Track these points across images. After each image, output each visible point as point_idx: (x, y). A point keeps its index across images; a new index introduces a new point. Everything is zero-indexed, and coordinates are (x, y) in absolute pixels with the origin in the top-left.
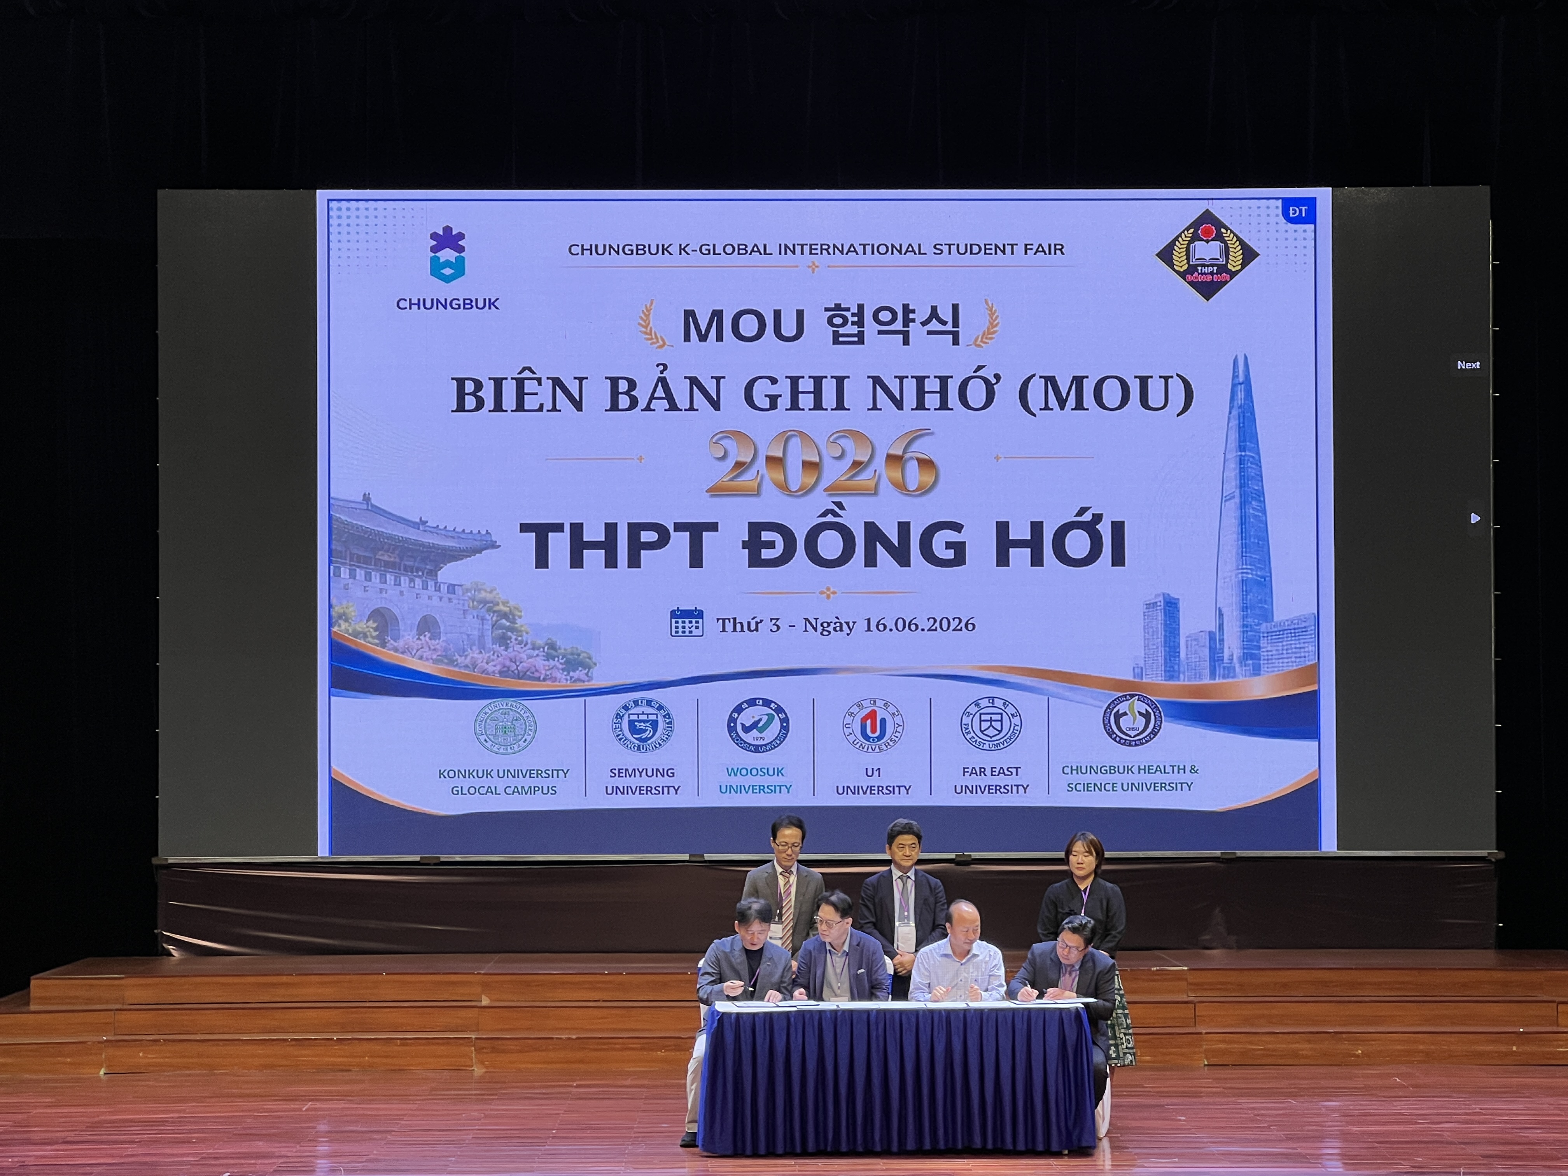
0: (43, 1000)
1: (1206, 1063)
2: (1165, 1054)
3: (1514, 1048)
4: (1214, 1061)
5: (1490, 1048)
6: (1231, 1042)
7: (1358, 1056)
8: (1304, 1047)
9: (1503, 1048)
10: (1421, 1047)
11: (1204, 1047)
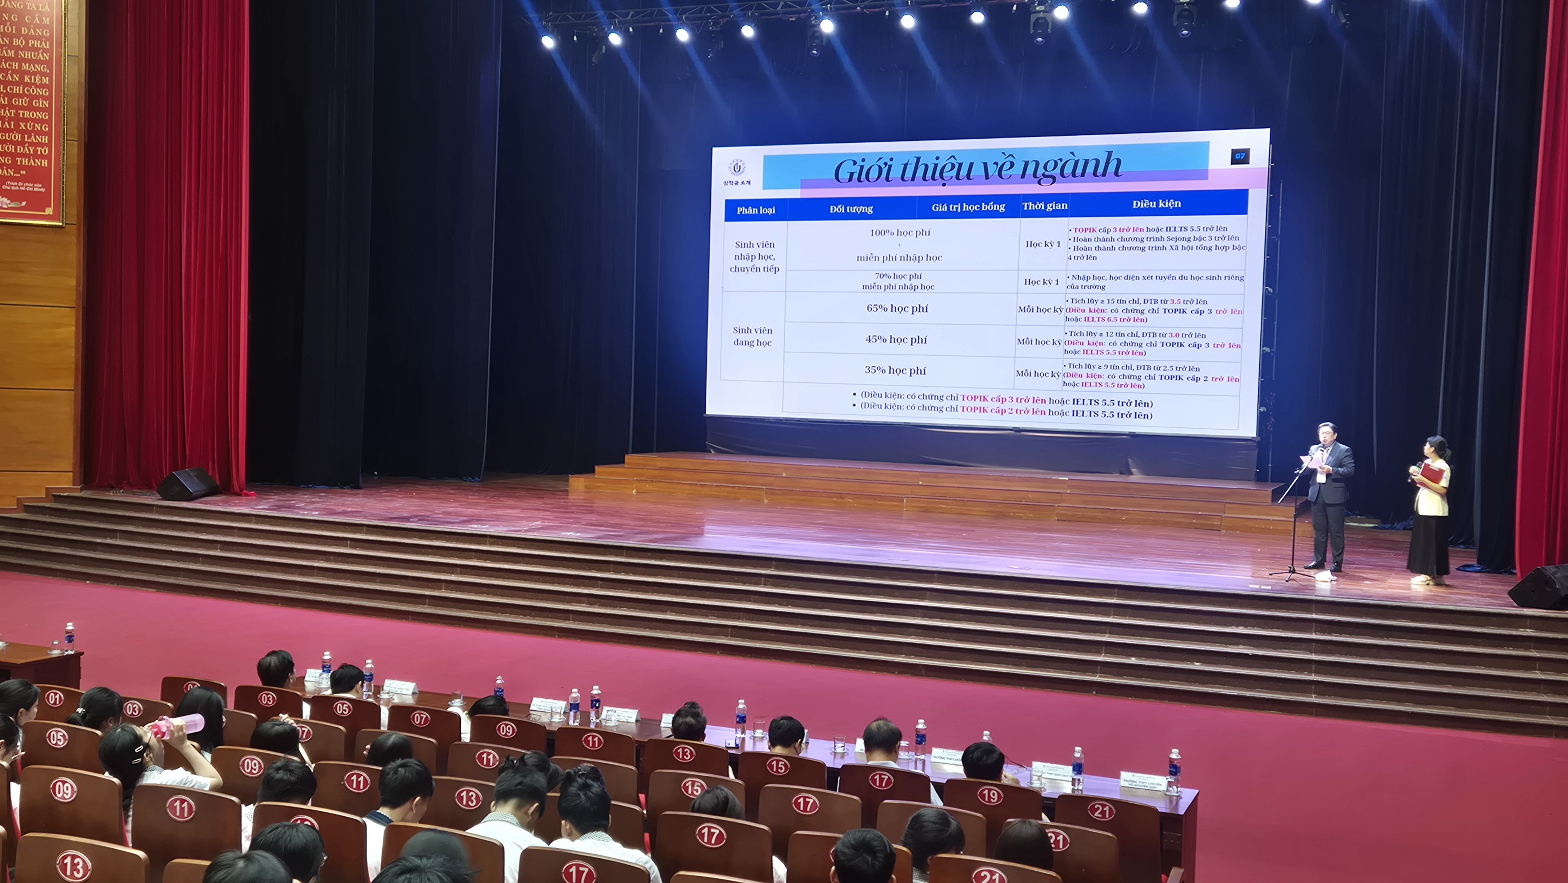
0: (629, 464)
2: (1038, 514)
3: (1194, 521)
4: (1060, 518)
5: (1183, 520)
6: (1067, 510)
7: (1123, 520)
9: (1189, 521)
10: (1152, 518)
11: (1056, 512)
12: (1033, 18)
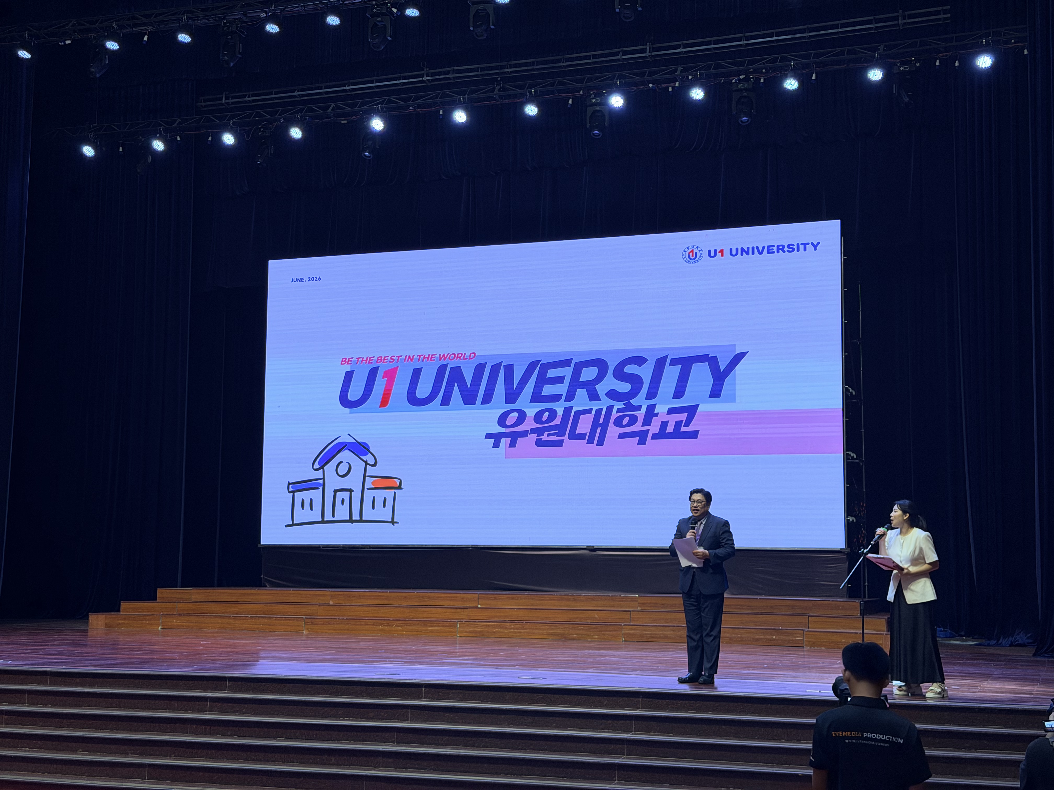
0: (162, 598)
1: (624, 640)
4: (628, 639)
5: (762, 636)
6: (635, 630)
8: (669, 633)
9: (768, 637)
11: (623, 632)
12: (590, 110)
